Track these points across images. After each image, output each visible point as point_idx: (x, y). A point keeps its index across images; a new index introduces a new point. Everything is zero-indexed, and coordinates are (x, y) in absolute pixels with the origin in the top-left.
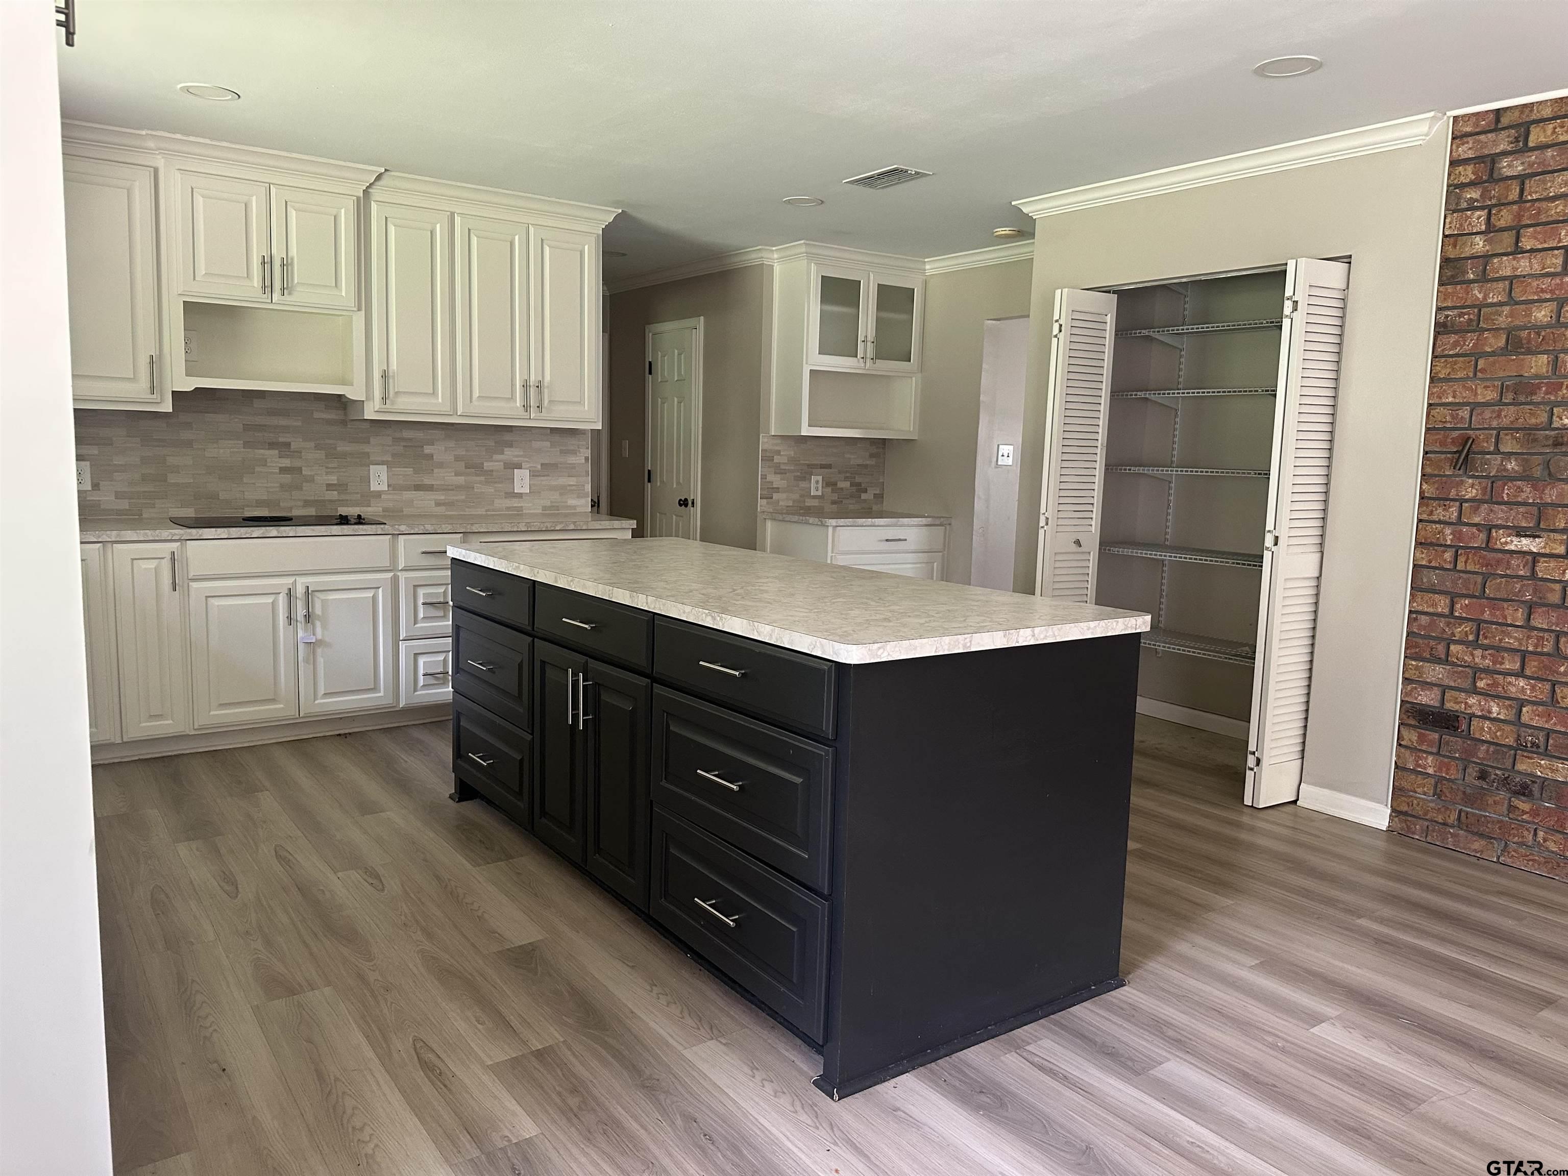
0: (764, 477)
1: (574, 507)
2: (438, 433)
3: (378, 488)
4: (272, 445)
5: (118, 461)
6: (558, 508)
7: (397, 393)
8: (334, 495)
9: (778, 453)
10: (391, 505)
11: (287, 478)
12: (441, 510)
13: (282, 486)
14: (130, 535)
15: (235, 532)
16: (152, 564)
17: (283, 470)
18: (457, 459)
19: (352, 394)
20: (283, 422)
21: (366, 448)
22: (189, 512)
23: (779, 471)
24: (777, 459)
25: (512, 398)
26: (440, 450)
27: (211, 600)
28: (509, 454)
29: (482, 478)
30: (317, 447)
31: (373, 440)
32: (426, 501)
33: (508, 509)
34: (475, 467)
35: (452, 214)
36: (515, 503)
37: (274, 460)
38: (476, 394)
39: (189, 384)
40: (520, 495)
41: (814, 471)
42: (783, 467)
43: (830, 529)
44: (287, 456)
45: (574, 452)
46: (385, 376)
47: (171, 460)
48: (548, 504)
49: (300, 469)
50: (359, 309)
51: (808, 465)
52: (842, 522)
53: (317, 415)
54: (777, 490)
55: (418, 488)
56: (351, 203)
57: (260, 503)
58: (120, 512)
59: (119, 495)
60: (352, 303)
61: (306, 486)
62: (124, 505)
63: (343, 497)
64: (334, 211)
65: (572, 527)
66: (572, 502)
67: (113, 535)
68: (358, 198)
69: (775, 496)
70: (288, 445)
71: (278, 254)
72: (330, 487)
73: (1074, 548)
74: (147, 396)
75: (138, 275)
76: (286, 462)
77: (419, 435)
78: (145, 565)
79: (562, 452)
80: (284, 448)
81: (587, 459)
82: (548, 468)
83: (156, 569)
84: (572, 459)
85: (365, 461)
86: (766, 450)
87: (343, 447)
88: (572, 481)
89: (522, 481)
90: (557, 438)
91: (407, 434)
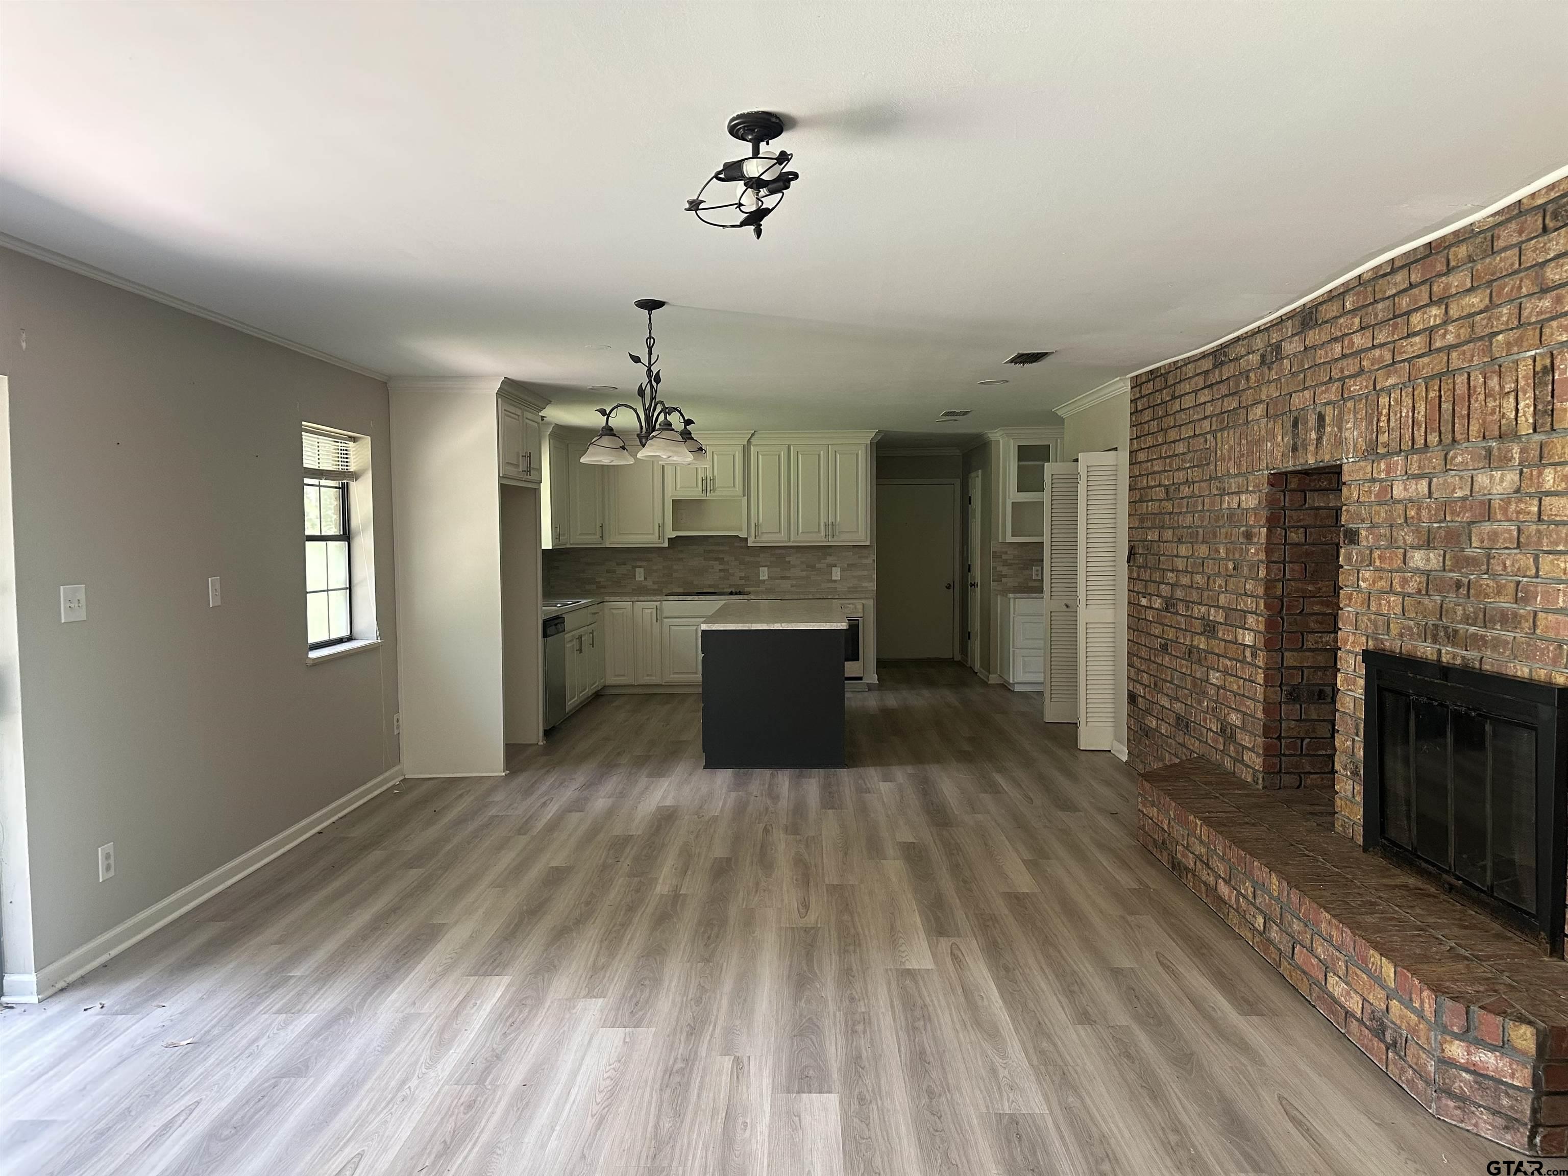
0: (995, 568)
1: (867, 587)
2: (792, 550)
3: (764, 578)
4: (716, 559)
5: (655, 568)
6: (856, 588)
7: (762, 533)
8: (743, 582)
9: (1006, 553)
10: (769, 587)
11: (722, 574)
12: (794, 589)
13: (720, 578)
14: (641, 598)
15: (681, 598)
16: (649, 611)
17: (720, 571)
18: (802, 562)
19: (743, 535)
20: (721, 548)
21: (759, 559)
22: (681, 590)
23: (1005, 563)
24: (1004, 557)
25: (819, 531)
26: (793, 559)
27: (673, 628)
28: (830, 560)
29: (815, 573)
30: (736, 559)
31: (761, 555)
32: (786, 585)
33: (828, 588)
34: (812, 567)
35: (789, 446)
36: (833, 585)
37: (717, 566)
38: (801, 531)
39: (674, 535)
40: (835, 581)
41: (1035, 563)
42: (1009, 561)
43: (1012, 601)
44: (722, 564)
45: (866, 557)
46: (757, 526)
47: (675, 567)
48: (851, 585)
49: (728, 570)
50: (744, 496)
51: (1031, 560)
52: (1018, 595)
53: (736, 544)
54: (1005, 576)
55: (783, 578)
56: (740, 448)
57: (710, 586)
58: (654, 590)
59: (654, 583)
60: (740, 493)
61: (731, 577)
62: (656, 587)
63: (747, 583)
64: (733, 453)
65: (837, 597)
66: (865, 584)
67: (636, 598)
68: (744, 446)
69: (1003, 580)
70: (723, 559)
71: (709, 475)
72: (741, 578)
73: (1065, 608)
74: (657, 540)
75: (655, 490)
76: (721, 567)
77: (783, 551)
78: (647, 611)
79: (859, 557)
80: (720, 560)
81: (874, 560)
82: (851, 566)
83: (651, 613)
84: (865, 561)
85: (758, 565)
86: (996, 552)
87: (747, 559)
88: (865, 573)
89: (836, 574)
90: (856, 549)
91: (778, 551)
